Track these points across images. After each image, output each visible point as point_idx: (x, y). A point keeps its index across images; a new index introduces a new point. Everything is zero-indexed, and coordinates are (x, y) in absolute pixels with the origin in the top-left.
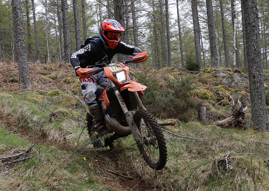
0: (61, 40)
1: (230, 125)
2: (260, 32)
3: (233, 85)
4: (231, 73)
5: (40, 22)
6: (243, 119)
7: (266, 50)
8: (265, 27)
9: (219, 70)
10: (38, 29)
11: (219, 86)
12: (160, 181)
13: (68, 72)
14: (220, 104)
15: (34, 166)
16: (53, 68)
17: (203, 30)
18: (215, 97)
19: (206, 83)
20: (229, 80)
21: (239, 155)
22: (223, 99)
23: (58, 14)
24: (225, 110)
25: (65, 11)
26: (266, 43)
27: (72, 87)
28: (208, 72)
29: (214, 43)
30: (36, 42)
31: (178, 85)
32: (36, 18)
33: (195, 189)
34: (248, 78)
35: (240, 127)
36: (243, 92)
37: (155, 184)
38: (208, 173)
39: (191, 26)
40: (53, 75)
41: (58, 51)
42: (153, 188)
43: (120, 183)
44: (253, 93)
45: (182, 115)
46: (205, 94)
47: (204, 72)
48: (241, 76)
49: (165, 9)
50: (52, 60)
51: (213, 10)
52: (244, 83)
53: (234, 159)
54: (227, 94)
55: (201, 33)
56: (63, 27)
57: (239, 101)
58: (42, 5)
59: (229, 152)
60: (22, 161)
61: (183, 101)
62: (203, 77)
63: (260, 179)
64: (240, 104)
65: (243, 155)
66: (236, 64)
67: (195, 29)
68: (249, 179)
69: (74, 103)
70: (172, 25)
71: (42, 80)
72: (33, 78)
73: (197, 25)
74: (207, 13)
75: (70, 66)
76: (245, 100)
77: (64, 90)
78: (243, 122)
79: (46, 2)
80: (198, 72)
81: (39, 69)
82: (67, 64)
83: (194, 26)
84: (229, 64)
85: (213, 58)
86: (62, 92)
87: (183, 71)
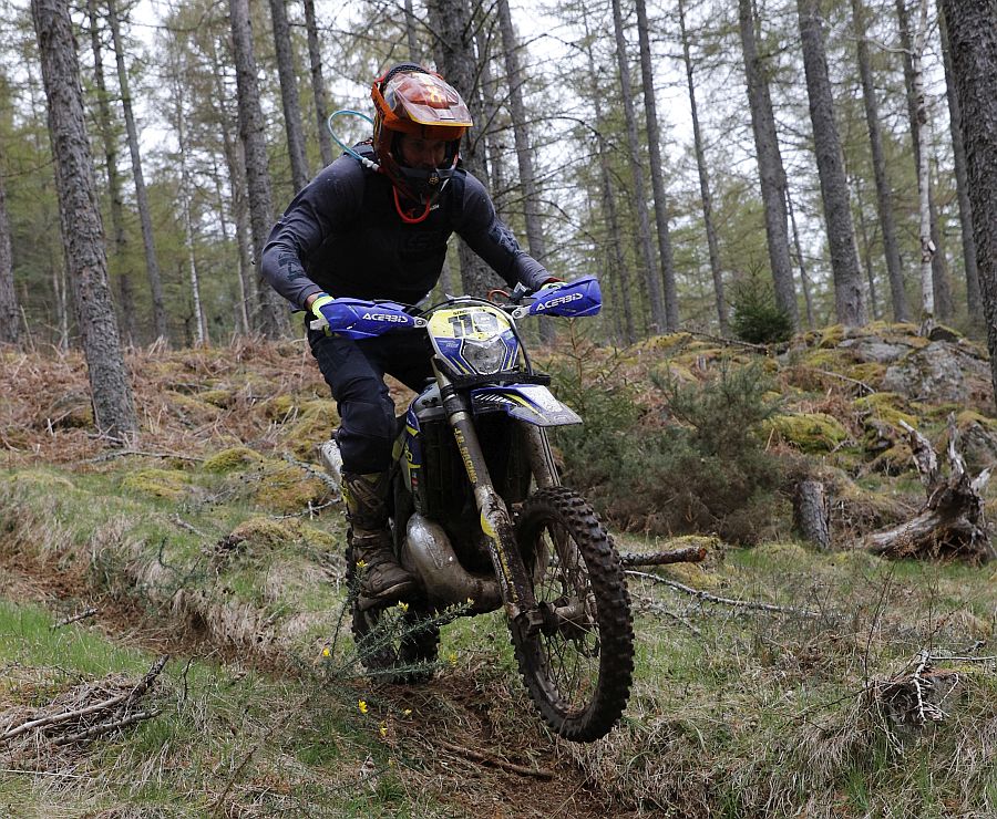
0: (242, 251)
1: (922, 549)
3: (928, 389)
4: (918, 342)
5: (162, 189)
6: (973, 520)
9: (868, 333)
10: (154, 216)
11: (873, 396)
12: (659, 781)
13: (276, 375)
14: (879, 468)
15: (166, 746)
16: (218, 363)
17: (799, 180)
18: (859, 442)
19: (821, 387)
20: (909, 372)
21: (968, 663)
22: (891, 445)
23: (228, 152)
24: (901, 488)
25: (255, 138)
27: (295, 432)
28: (825, 345)
29: (845, 228)
30: (149, 268)
31: (709, 400)
32: (144, 174)
33: (797, 805)
34: (985, 360)
35: (965, 554)
36: (970, 416)
37: (640, 793)
38: (843, 739)
39: (749, 167)
40: (222, 391)
41: (234, 297)
42: (633, 809)
43: (503, 793)
45: (731, 516)
46: (818, 431)
47: (810, 343)
48: (956, 353)
49: (641, 107)
50: (212, 335)
51: (835, 97)
52: (972, 380)
53: (946, 678)
54: (905, 425)
55: (788, 194)
56: (249, 204)
57: (953, 453)
58: (165, 123)
59: (925, 653)
60: (123, 727)
61: (733, 464)
62: (806, 365)
64: (958, 462)
65: (982, 661)
66: (935, 306)
67: (766, 177)
69: (309, 495)
70: (674, 170)
71: (180, 413)
72: (143, 409)
73: (770, 161)
74: (812, 110)
75: (284, 353)
76: (978, 444)
77: (267, 447)
78: (974, 534)
79: (179, 109)
80: (786, 348)
81: (165, 370)
82: (273, 345)
83: (763, 166)
84: (906, 310)
85: (843, 287)
86: (258, 455)
87: (727, 346)
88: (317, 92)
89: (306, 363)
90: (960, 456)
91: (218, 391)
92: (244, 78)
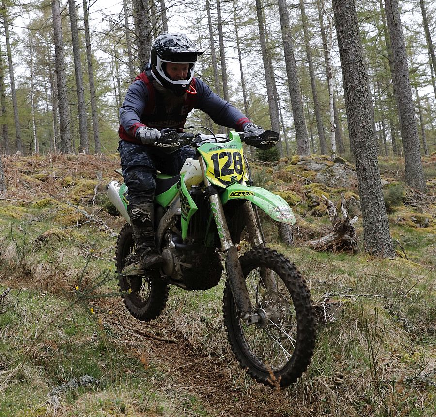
0: (54, 117)
1: (329, 248)
2: (373, 98)
3: (333, 182)
4: (330, 163)
5: (23, 91)
6: (351, 236)
7: (383, 126)
8: (380, 90)
9: (310, 159)
10: (19, 102)
11: (311, 185)
12: (218, 345)
13: (66, 168)
14: (314, 214)
15: (8, 326)
16: (42, 162)
17: (283, 97)
18: (305, 203)
19: (290, 180)
20: (326, 175)
21: (345, 297)
22: (318, 204)
23: (51, 77)
24: (323, 222)
25: (62, 73)
26: (383, 115)
27: (73, 192)
28: (292, 163)
29: (301, 117)
30: (15, 123)
32: (15, 85)
33: (274, 356)
36: (350, 194)
37: (210, 350)
39: (264, 91)
40: (43, 174)
41: (51, 135)
42: (207, 356)
43: (152, 349)
44: (365, 196)
46: (289, 198)
47: (286, 162)
48: (345, 168)
50: (41, 150)
51: (297, 65)
52: (351, 179)
53: (335, 304)
54: (324, 197)
55: (279, 102)
56: (58, 98)
57: (343, 209)
58: (25, 65)
59: (327, 293)
62: (285, 171)
63: (379, 337)
64: (345, 212)
65: (350, 297)
66: (336, 149)
67: (270, 96)
68: (362, 337)
69: (77, 219)
70: (233, 92)
71: (24, 182)
72: (9, 181)
74: (288, 71)
75: (70, 159)
76: (353, 205)
77: (60, 198)
78: (351, 242)
79: (31, 59)
80: (277, 163)
81: (19, 165)
82: (65, 156)
83: (269, 91)
84: (326, 150)
85: (300, 140)
86: (56, 201)
87: (253, 162)
88: (88, 55)
89: (79, 164)
90: (346, 210)
91: (41, 174)
92: (58, 49)
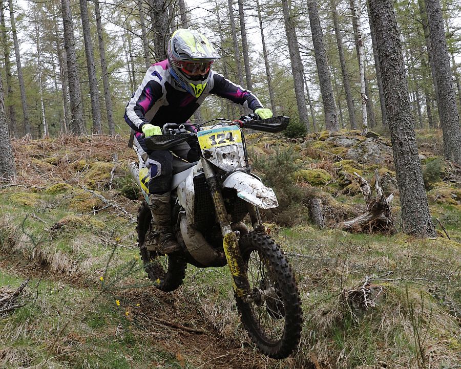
0: (64, 96)
1: (365, 228)
2: (406, 67)
3: (366, 158)
4: (361, 138)
5: (29, 69)
6: (387, 216)
7: (418, 96)
8: (413, 57)
9: (340, 134)
10: (26, 80)
11: (342, 162)
13: (79, 151)
14: (346, 193)
15: (28, 319)
16: (53, 145)
17: (309, 68)
18: (337, 181)
19: (319, 157)
20: (358, 151)
21: (386, 281)
22: (350, 183)
23: (59, 53)
24: (356, 201)
25: (71, 48)
26: (417, 84)
27: (87, 176)
28: (321, 139)
29: (328, 89)
30: (22, 103)
31: (271, 163)
32: (21, 62)
33: (312, 346)
34: (390, 146)
35: (384, 231)
36: (384, 170)
37: (242, 340)
38: (332, 315)
39: (287, 62)
40: (55, 158)
41: (60, 115)
42: (239, 347)
43: (181, 340)
44: (402, 172)
45: (281, 214)
46: (319, 176)
47: (314, 138)
48: (378, 143)
49: (240, 37)
50: (50, 132)
51: (323, 33)
52: (385, 155)
53: (376, 288)
54: (357, 174)
55: (304, 74)
56: (68, 75)
57: (377, 187)
58: (31, 41)
59: (367, 277)
60: (8, 311)
61: (281, 190)
62: (313, 148)
63: (425, 322)
64: (380, 190)
65: (392, 281)
66: (368, 122)
67: (294, 67)
68: (406, 323)
69: (93, 204)
70: (254, 63)
71: (35, 167)
72: (19, 165)
73: (296, 60)
74: (314, 40)
75: (83, 141)
76: (388, 183)
77: (75, 183)
78: (387, 222)
79: (37, 34)
80: (304, 140)
81: (29, 148)
82: (78, 138)
83: (293, 62)
84: (356, 123)
85: (329, 114)
86: (71, 186)
87: (278, 139)
88: (98, 29)
89: (92, 146)
90: (381, 188)
91: (53, 158)
92: (67, 23)
